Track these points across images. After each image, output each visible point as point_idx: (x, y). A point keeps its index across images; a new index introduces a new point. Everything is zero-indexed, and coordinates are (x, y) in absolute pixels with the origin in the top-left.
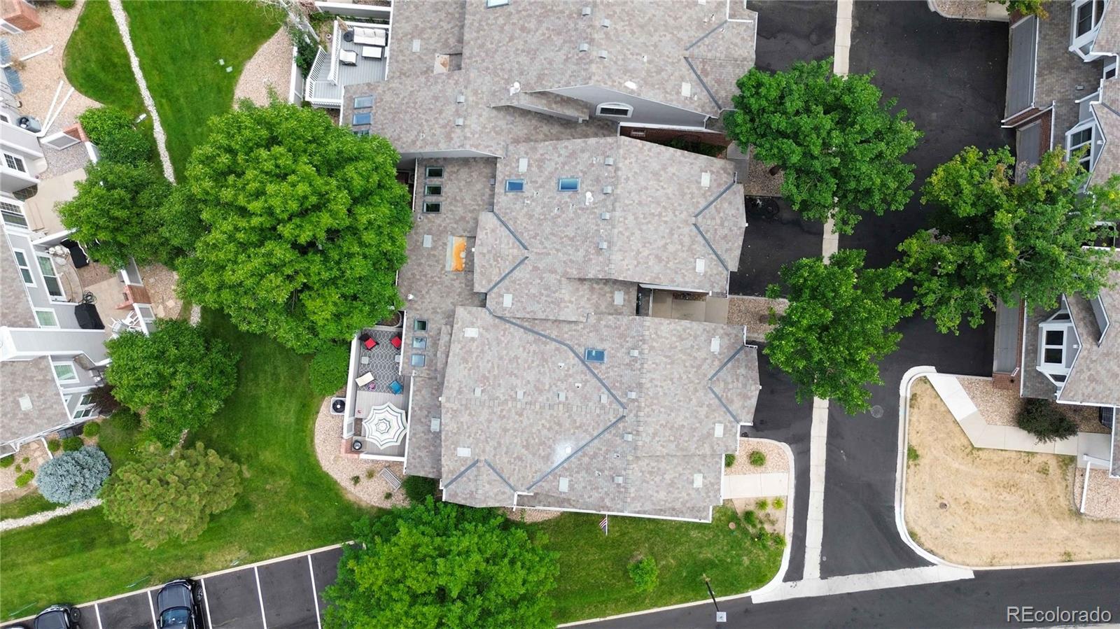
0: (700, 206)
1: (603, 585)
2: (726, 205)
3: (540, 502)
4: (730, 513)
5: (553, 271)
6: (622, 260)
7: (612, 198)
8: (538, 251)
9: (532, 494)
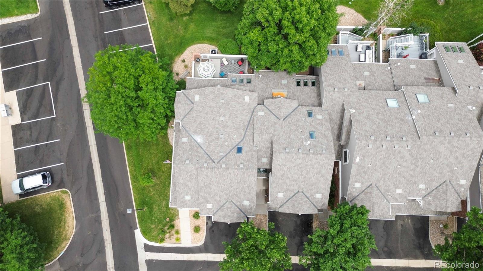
0: (307, 193)
1: (142, 165)
2: (308, 205)
3: (177, 133)
4: (173, 218)
5: (275, 130)
6: (281, 158)
7: (308, 153)
8: (283, 124)
9: (180, 128)
